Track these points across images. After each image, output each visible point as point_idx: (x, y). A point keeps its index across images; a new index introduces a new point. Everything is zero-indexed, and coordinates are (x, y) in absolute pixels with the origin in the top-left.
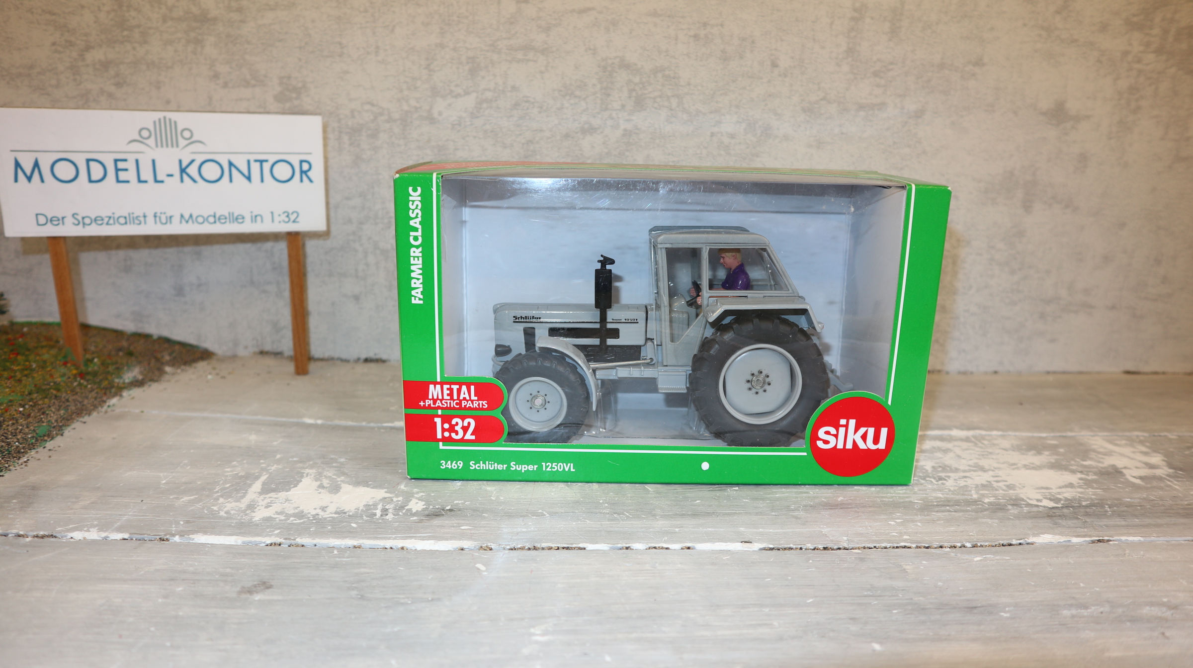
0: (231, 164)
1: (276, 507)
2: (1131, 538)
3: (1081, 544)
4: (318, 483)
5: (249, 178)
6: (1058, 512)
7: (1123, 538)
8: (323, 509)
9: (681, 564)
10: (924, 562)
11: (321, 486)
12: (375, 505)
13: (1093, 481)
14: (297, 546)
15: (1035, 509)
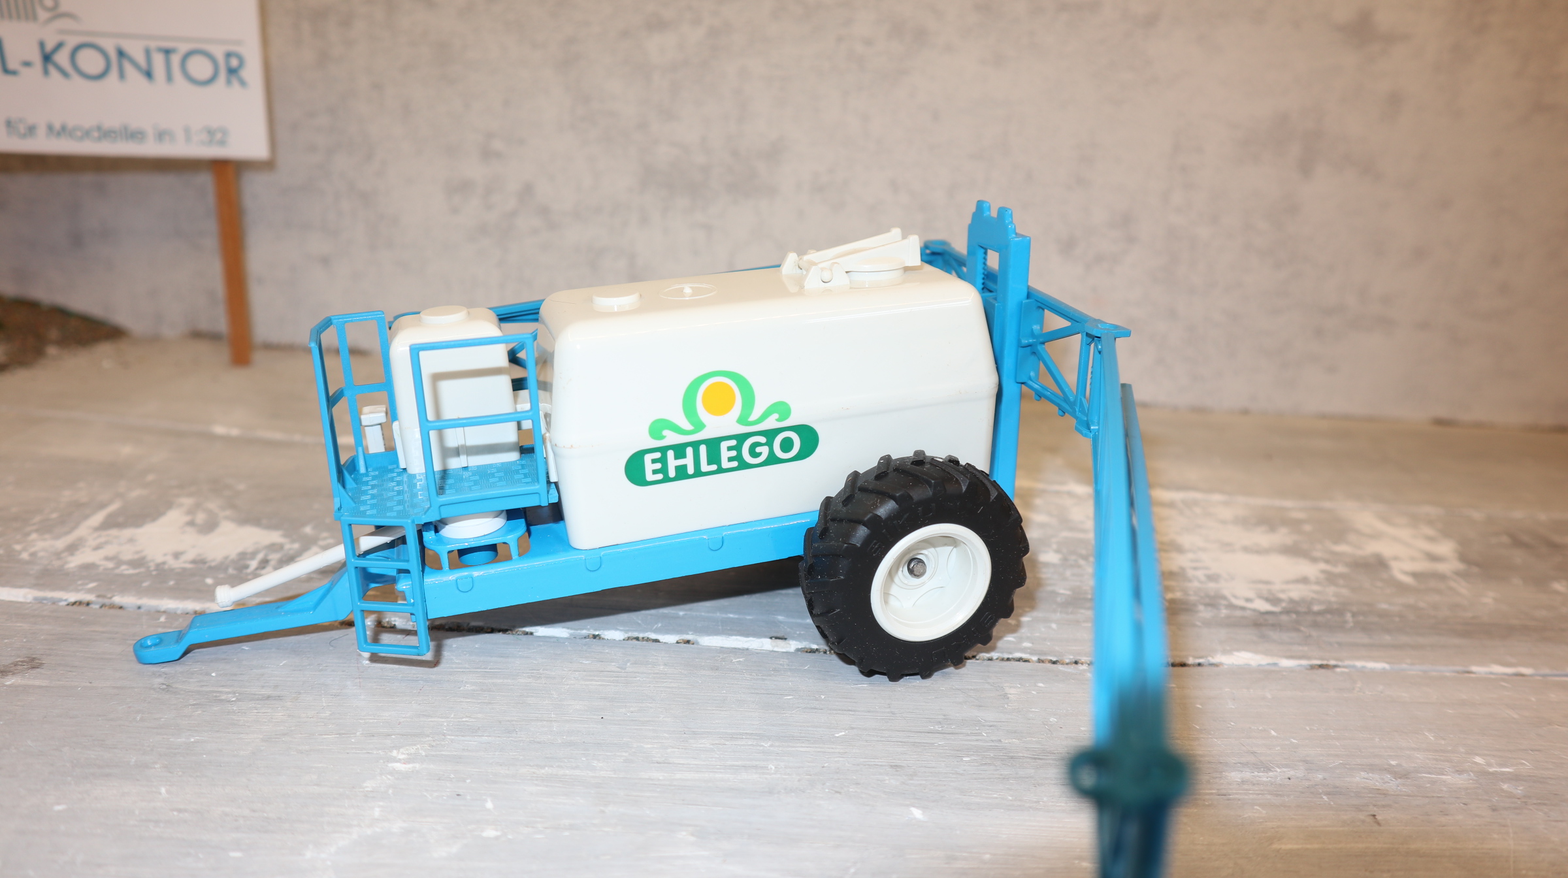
0: (121, 53)
1: (110, 550)
2: (1370, 665)
3: (1291, 670)
4: (189, 518)
5: (149, 74)
6: (1271, 620)
7: (1359, 664)
8: (177, 555)
10: (1041, 685)
11: (191, 523)
12: (253, 555)
13: (1341, 576)
14: (113, 606)
15: (1239, 614)
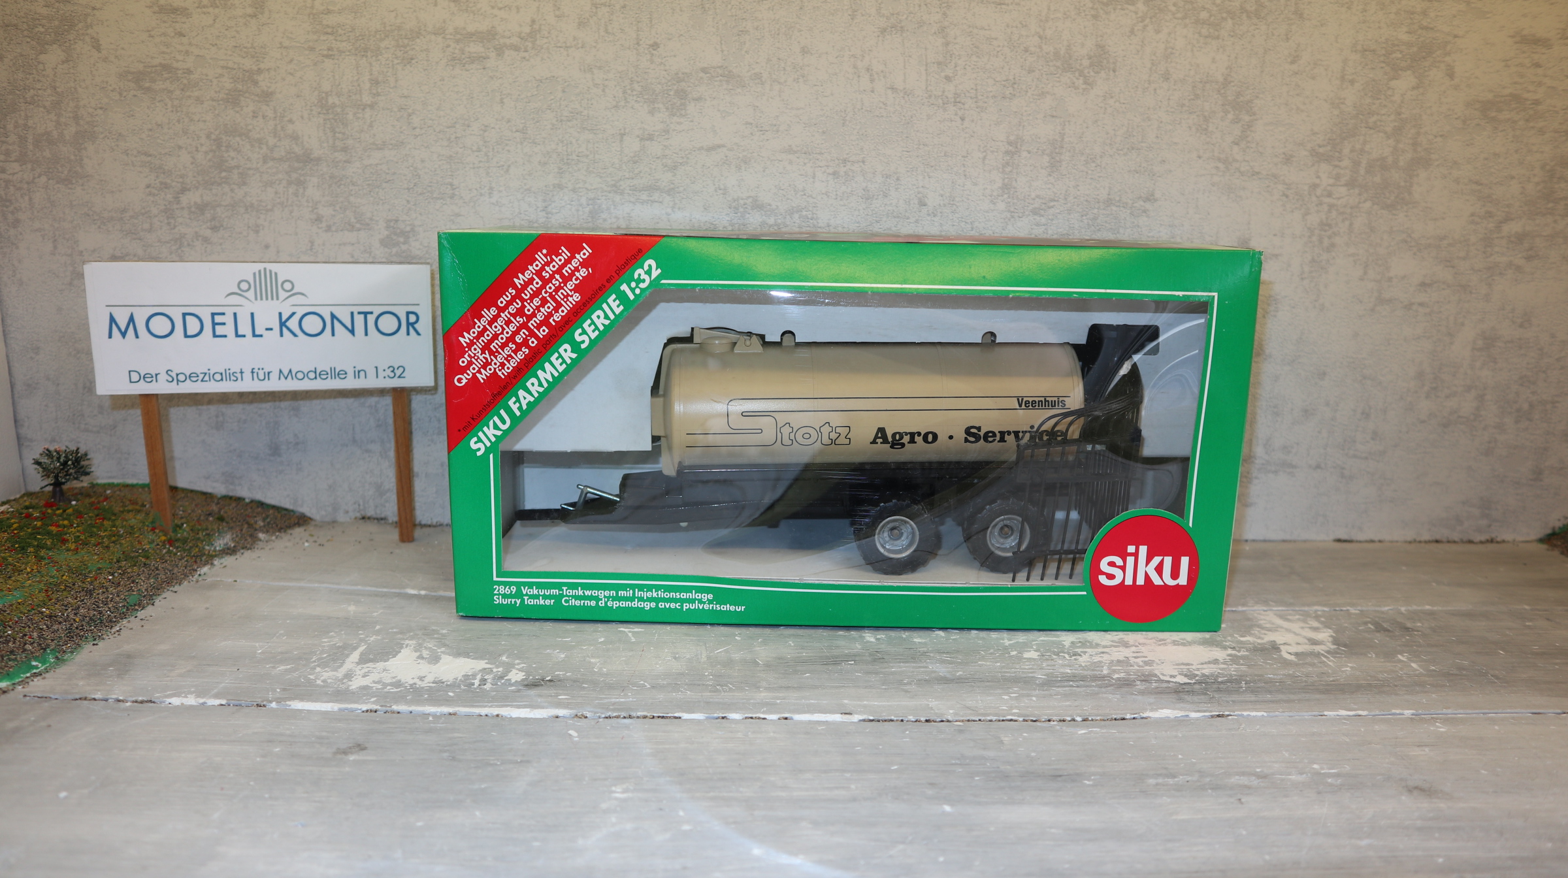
0: (333, 316)
1: (374, 677)
2: (1253, 714)
3: (1197, 719)
4: (418, 654)
5: (352, 332)
6: (1187, 688)
7: (1245, 713)
8: (421, 678)
9: (774, 732)
10: (1025, 734)
11: (421, 657)
12: (474, 676)
13: (1243, 657)
14: (393, 712)
15: (1165, 685)
